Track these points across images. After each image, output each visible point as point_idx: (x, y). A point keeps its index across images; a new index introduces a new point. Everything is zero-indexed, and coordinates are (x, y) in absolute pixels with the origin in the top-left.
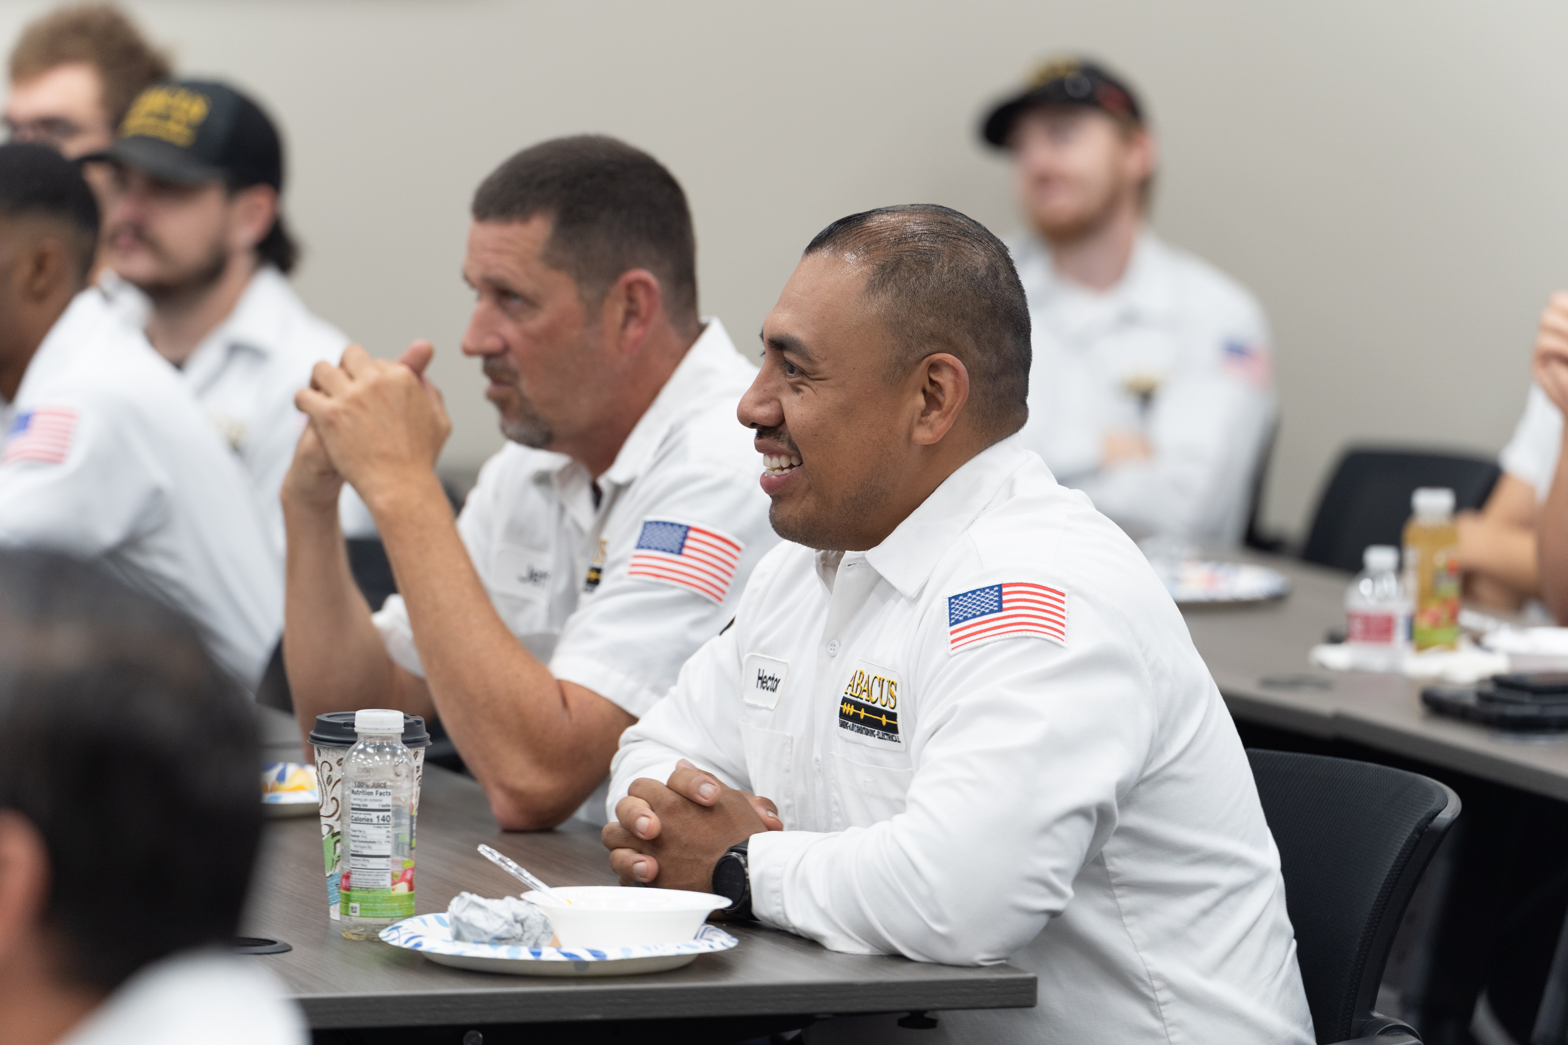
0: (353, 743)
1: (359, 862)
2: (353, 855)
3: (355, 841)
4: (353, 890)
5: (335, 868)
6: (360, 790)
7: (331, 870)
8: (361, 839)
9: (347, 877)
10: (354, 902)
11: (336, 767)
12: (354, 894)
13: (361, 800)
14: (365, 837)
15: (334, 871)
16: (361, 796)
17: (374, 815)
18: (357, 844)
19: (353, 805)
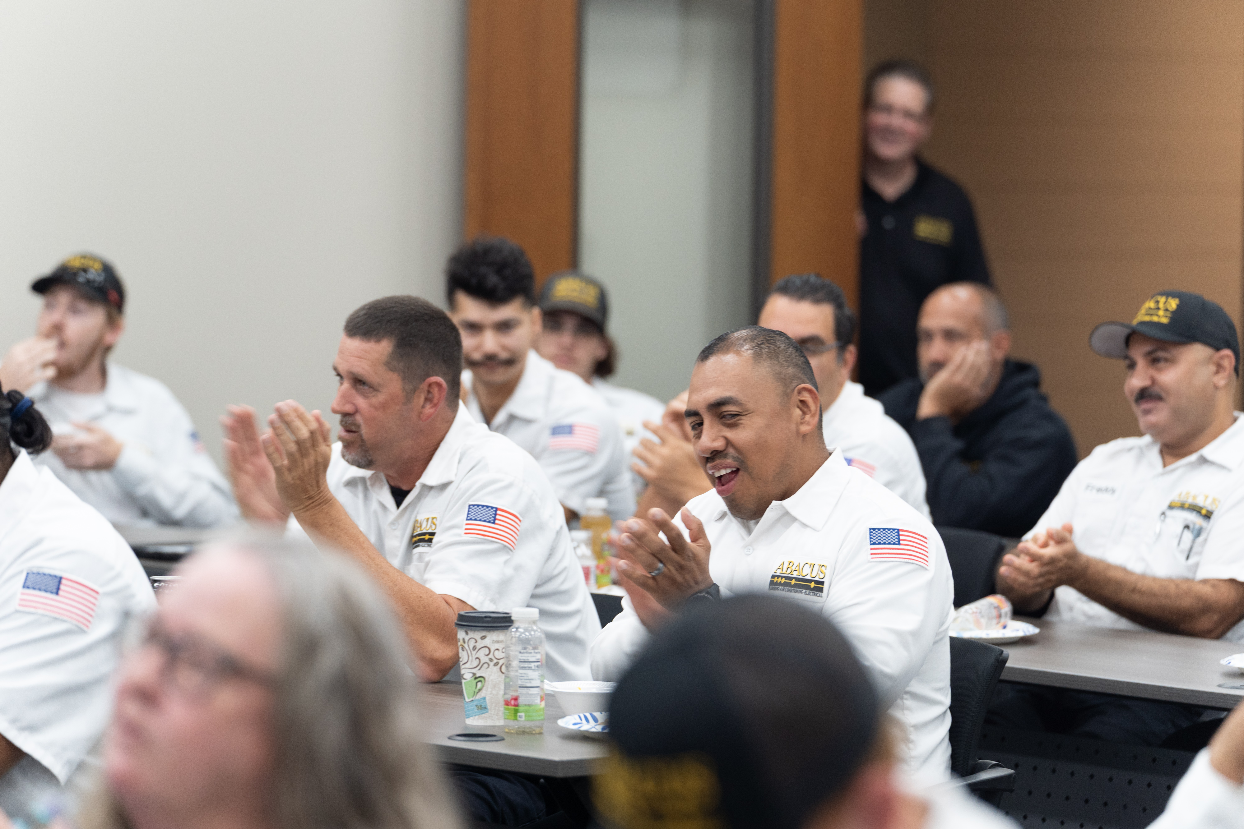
0: (510, 626)
1: (524, 691)
2: (520, 687)
3: (521, 679)
4: (520, 706)
5: (476, 696)
6: (525, 651)
7: (473, 697)
8: (525, 678)
9: (516, 699)
10: (521, 712)
11: (479, 640)
12: (521, 708)
13: (525, 656)
14: (527, 677)
15: (475, 698)
16: (526, 655)
17: (533, 664)
18: (523, 681)
19: (520, 659)
